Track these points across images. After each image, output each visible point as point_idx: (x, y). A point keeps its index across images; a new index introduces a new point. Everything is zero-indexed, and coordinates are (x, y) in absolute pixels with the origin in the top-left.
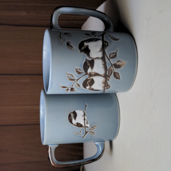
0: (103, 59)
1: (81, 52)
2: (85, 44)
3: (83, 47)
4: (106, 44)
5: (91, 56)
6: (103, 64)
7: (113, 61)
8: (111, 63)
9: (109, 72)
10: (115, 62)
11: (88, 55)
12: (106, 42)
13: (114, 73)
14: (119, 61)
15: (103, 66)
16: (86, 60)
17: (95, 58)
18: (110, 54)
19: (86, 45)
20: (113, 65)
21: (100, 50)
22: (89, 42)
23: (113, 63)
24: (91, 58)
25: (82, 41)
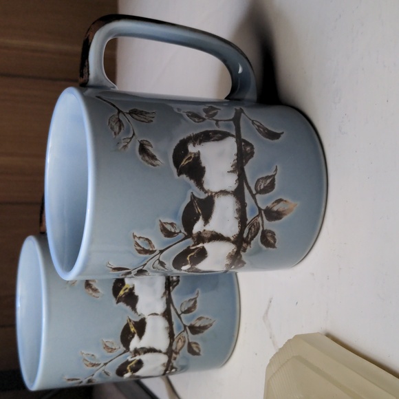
0: (238, 194)
1: (180, 173)
2: (192, 149)
3: (184, 157)
4: (248, 149)
5: (206, 187)
6: (238, 210)
7: (264, 201)
8: (260, 205)
9: (250, 229)
10: (269, 205)
11: (200, 184)
12: (248, 144)
13: (264, 233)
14: (279, 201)
15: (237, 216)
16: (193, 197)
17: (216, 193)
18: (258, 180)
19: (195, 154)
20: (263, 212)
21: (232, 169)
22: (200, 142)
23: (263, 207)
24: (206, 192)
25: (182, 138)
